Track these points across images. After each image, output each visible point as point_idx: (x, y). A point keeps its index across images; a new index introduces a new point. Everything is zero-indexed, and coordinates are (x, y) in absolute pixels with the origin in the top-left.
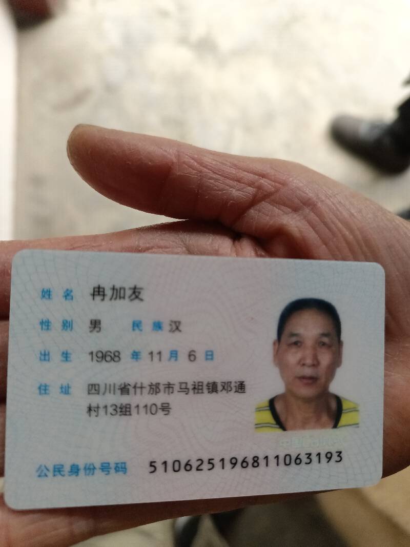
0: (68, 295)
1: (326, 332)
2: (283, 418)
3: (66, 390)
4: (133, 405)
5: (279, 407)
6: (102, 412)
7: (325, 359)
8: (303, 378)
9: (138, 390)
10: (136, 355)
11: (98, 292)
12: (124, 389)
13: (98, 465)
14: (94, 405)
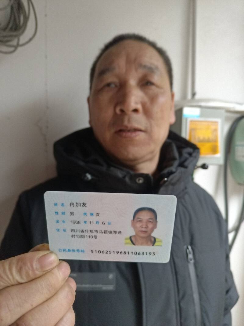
0: (63, 205)
1: (151, 218)
2: (134, 242)
3: (64, 231)
4: (85, 236)
5: (133, 239)
6: (76, 236)
7: (150, 226)
8: (142, 231)
9: (87, 232)
10: (85, 222)
11: (72, 204)
12: (82, 231)
13: (76, 250)
14: (73, 235)
